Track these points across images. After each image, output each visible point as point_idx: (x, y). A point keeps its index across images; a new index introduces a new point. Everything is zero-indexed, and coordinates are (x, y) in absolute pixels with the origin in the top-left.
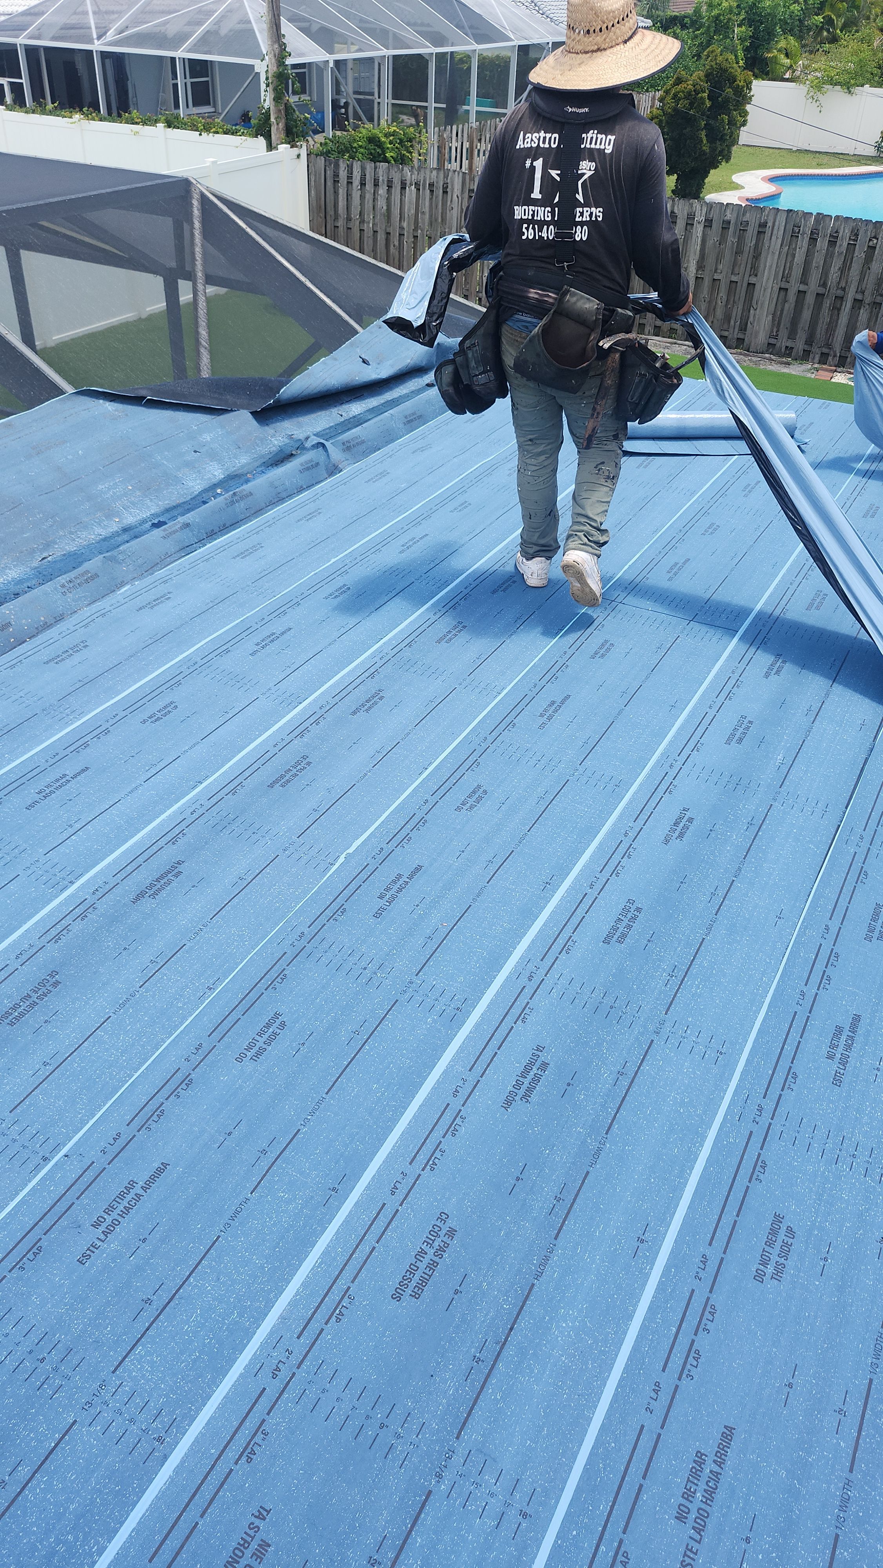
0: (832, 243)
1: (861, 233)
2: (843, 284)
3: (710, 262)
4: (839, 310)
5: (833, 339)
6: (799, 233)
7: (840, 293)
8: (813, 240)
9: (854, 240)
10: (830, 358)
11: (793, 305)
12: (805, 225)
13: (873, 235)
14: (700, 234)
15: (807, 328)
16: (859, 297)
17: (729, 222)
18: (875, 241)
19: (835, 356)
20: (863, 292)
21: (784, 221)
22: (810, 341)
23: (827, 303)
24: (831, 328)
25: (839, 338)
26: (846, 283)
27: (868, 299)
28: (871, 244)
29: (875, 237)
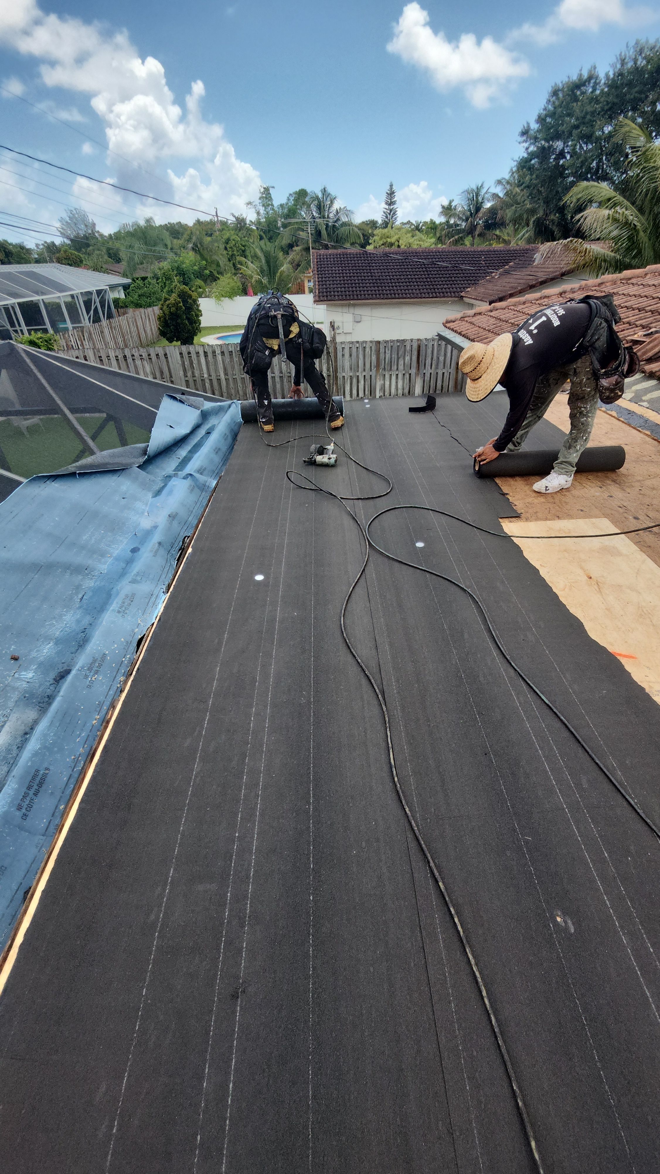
3: (230, 371)
14: (221, 359)
17: (232, 352)
23: (285, 380)
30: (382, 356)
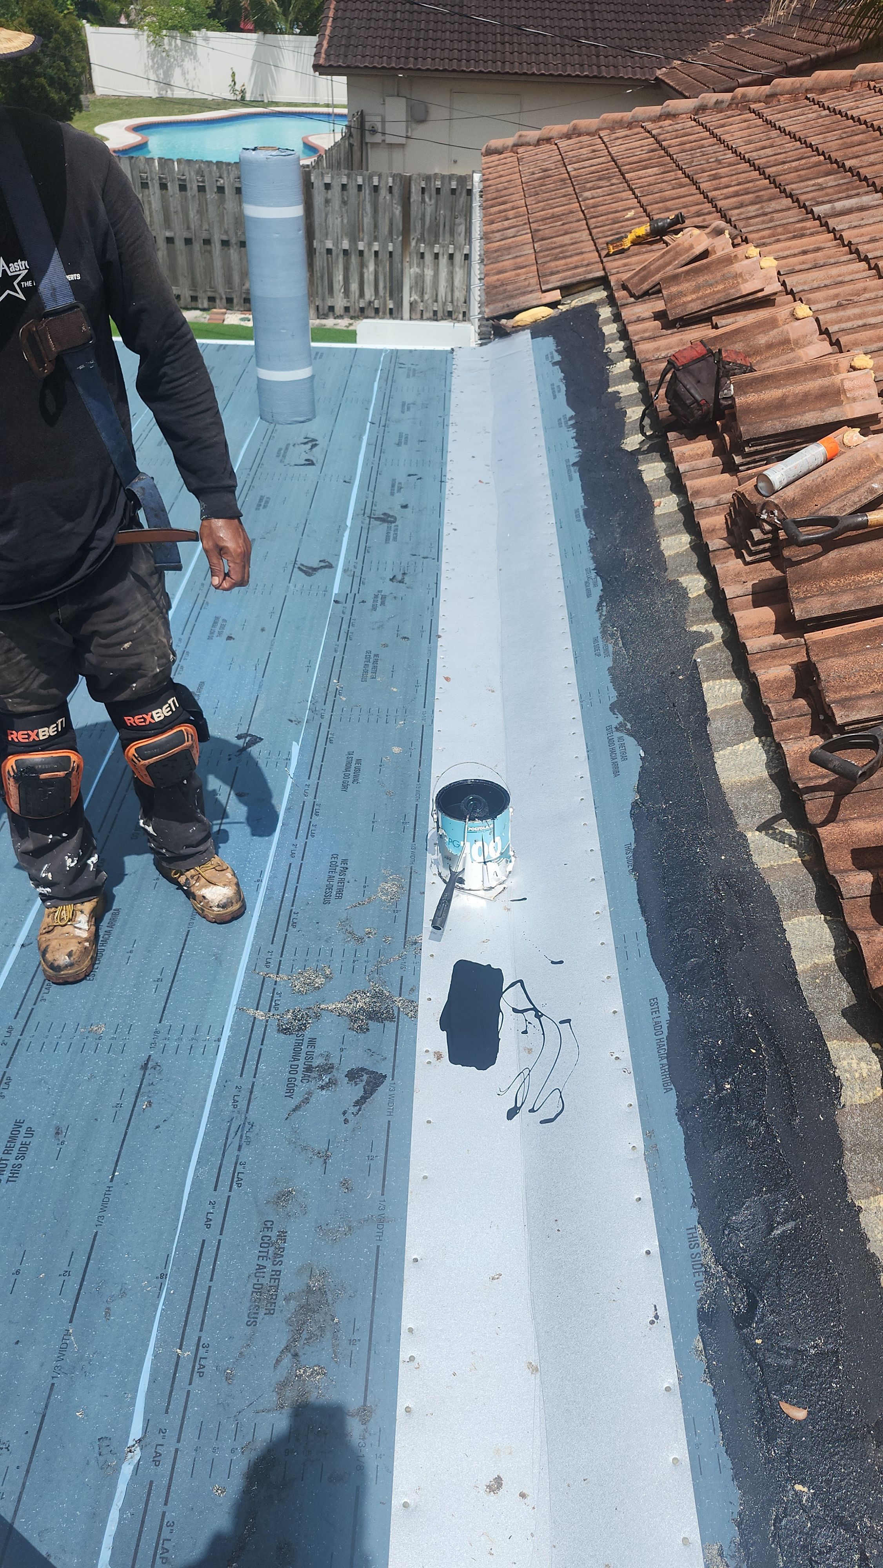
0: (183, 188)
1: (206, 174)
2: (206, 226)
4: (210, 252)
5: (214, 282)
6: (147, 178)
7: (205, 235)
8: (163, 186)
9: (203, 182)
10: (218, 301)
11: (165, 253)
12: (151, 171)
13: (218, 175)
15: (186, 274)
16: (225, 238)
18: (222, 181)
19: (221, 299)
20: (226, 232)
21: (129, 168)
22: (194, 286)
23: (197, 247)
24: (209, 270)
25: (219, 280)
26: (209, 224)
27: (233, 241)
28: (219, 184)
29: (220, 177)
30: (415, 209)
